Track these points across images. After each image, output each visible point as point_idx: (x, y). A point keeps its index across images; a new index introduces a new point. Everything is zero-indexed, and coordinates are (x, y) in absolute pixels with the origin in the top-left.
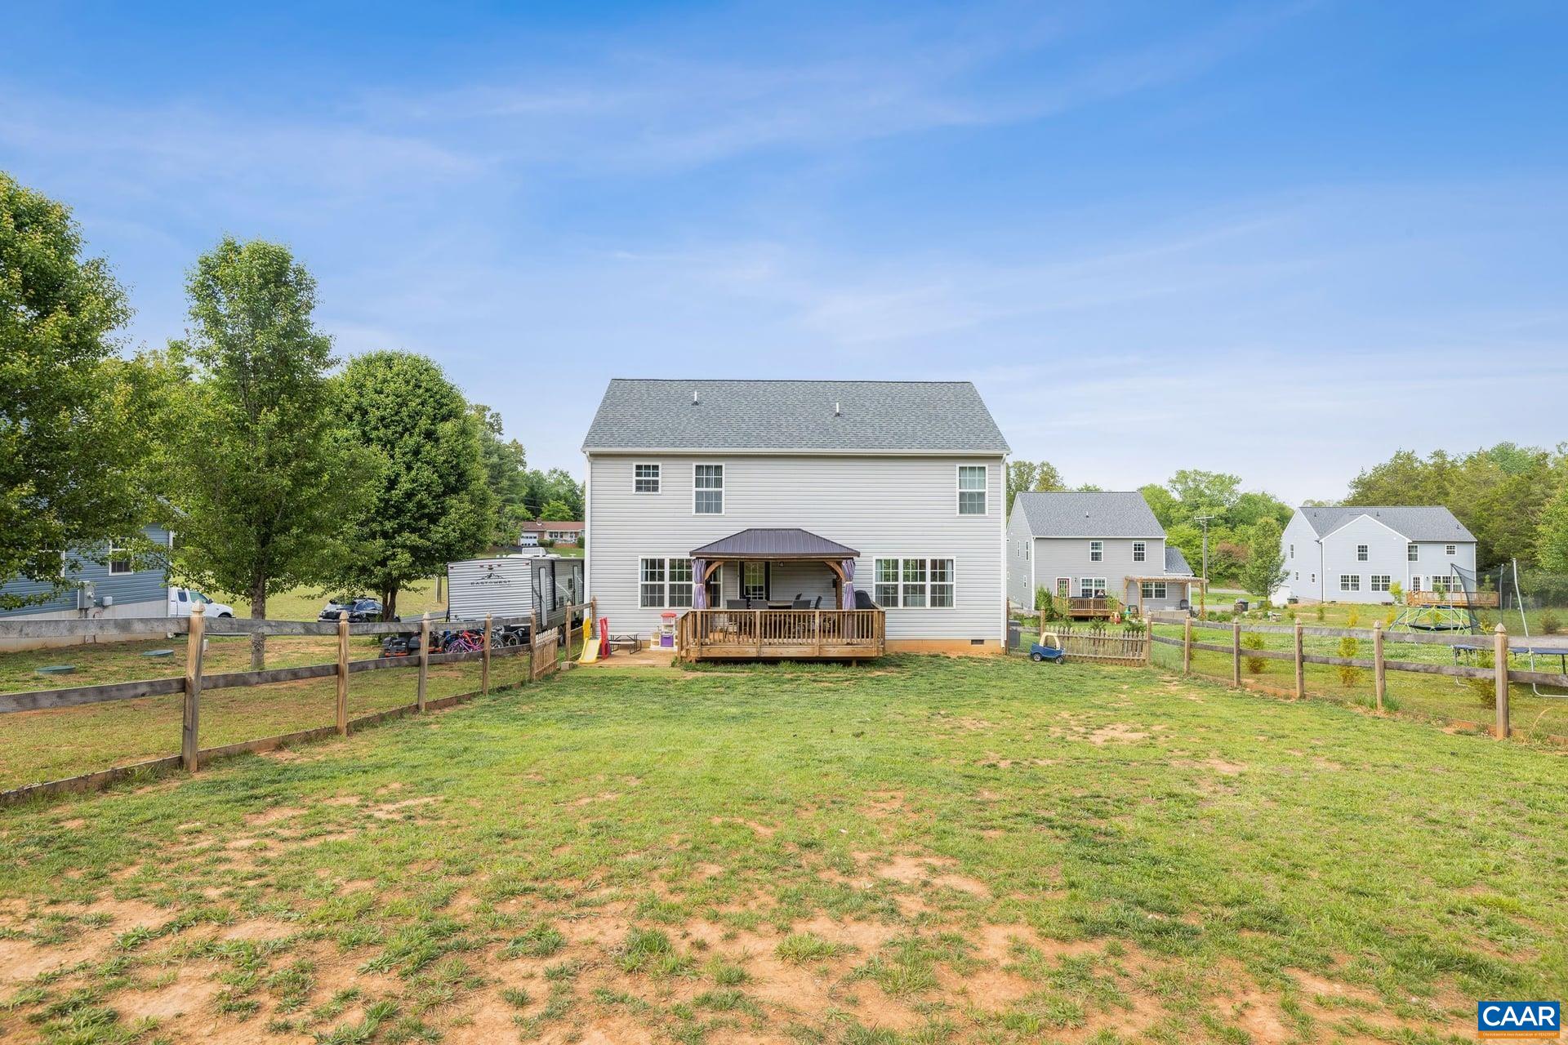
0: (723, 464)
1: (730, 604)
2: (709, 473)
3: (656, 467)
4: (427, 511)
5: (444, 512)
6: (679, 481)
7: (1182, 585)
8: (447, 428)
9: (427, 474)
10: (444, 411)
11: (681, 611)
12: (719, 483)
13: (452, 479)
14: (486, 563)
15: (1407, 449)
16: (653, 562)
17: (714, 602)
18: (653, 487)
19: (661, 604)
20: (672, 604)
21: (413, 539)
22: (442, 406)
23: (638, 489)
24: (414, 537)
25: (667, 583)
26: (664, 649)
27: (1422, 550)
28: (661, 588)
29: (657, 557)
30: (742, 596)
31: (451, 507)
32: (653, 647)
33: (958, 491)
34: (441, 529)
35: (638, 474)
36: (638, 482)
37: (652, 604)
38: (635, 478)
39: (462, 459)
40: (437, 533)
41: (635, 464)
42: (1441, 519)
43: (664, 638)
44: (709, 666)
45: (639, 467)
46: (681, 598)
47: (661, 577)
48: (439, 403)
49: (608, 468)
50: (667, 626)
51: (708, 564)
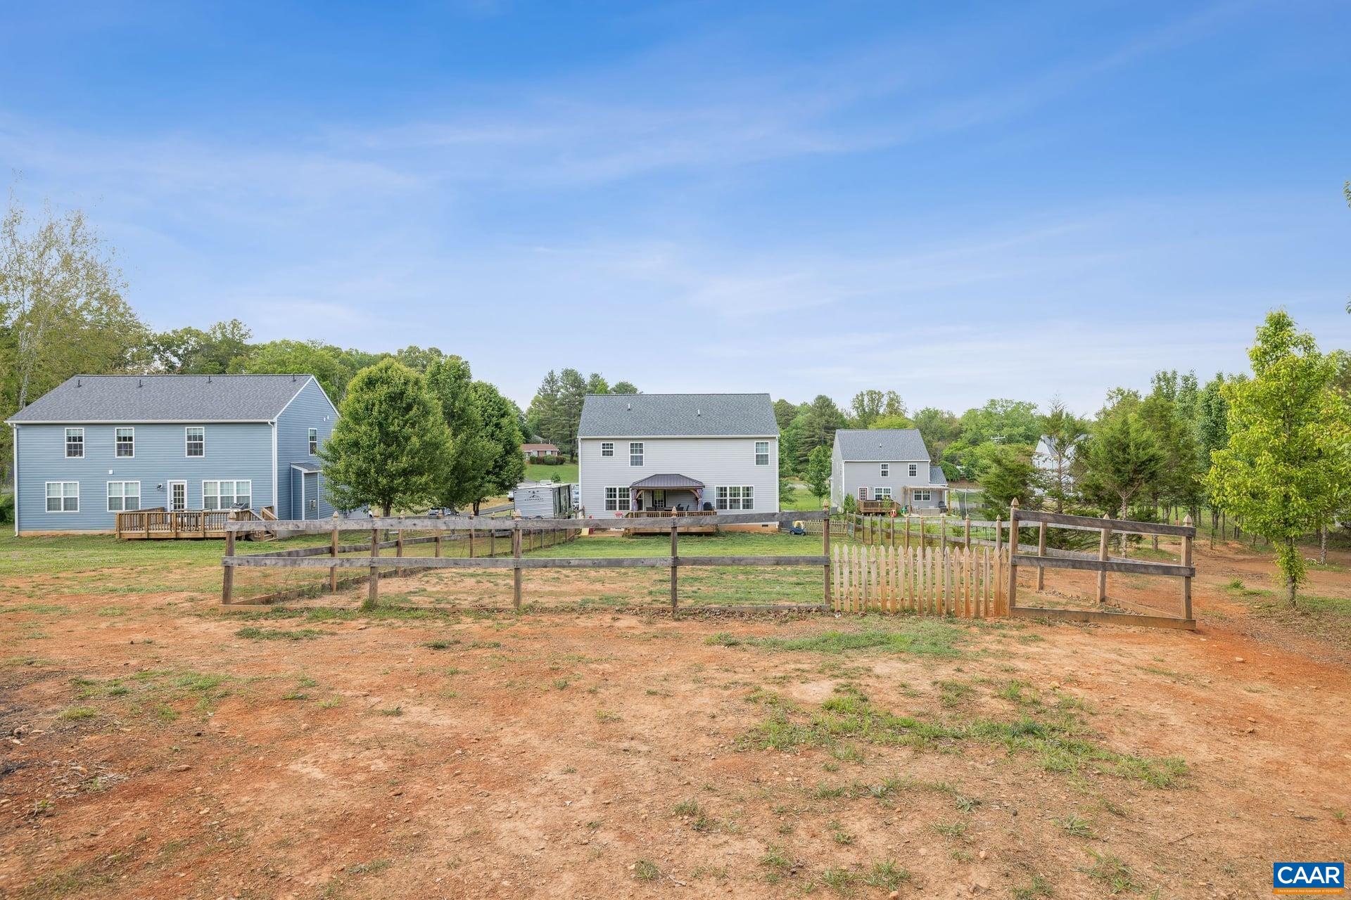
0: (643, 443)
1: (648, 509)
2: (637, 448)
3: (611, 445)
5: (507, 463)
6: (622, 451)
7: (940, 492)
8: (505, 421)
11: (625, 512)
12: (641, 451)
13: (508, 448)
14: (531, 490)
16: (611, 489)
17: (640, 508)
18: (610, 454)
19: (615, 509)
20: (620, 509)
22: (502, 410)
23: (603, 455)
25: (618, 499)
26: (618, 529)
28: (615, 501)
29: (613, 487)
30: (653, 505)
31: (509, 461)
33: (755, 454)
35: (604, 448)
36: (603, 451)
37: (611, 509)
38: (602, 449)
41: (602, 443)
44: (639, 536)
45: (604, 445)
46: (625, 506)
47: (615, 496)
49: (588, 445)
51: (638, 492)
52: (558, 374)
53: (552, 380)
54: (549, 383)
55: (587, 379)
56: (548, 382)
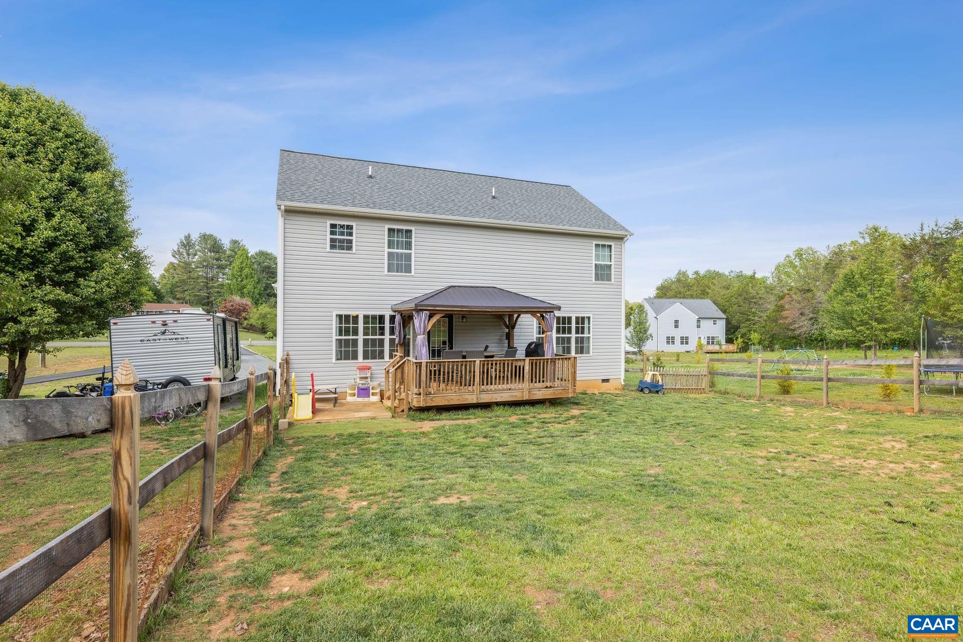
0: (413, 228)
2: (400, 236)
3: (350, 227)
4: (73, 264)
5: (95, 266)
6: (372, 242)
8: (93, 178)
9: (73, 224)
10: (89, 161)
11: (374, 364)
12: (408, 246)
13: (103, 233)
14: (159, 319)
15: (683, 270)
16: (347, 317)
18: (347, 246)
19: (355, 357)
20: (366, 357)
21: (59, 293)
22: (86, 156)
23: (333, 247)
24: (58, 291)
25: (361, 337)
26: (360, 400)
27: (703, 322)
28: (355, 342)
29: (350, 312)
31: (104, 261)
32: (350, 399)
33: (594, 263)
34: (93, 284)
35: (332, 233)
36: (332, 240)
37: (347, 358)
38: (329, 236)
39: (112, 213)
40: (88, 287)
41: (329, 222)
42: (707, 306)
43: (360, 389)
44: (431, 414)
45: (333, 226)
46: (374, 352)
47: (356, 332)
48: (82, 152)
49: (302, 225)
50: (361, 378)
52: (195, 237)
53: (188, 243)
54: (185, 247)
55: (226, 243)
56: (184, 245)
